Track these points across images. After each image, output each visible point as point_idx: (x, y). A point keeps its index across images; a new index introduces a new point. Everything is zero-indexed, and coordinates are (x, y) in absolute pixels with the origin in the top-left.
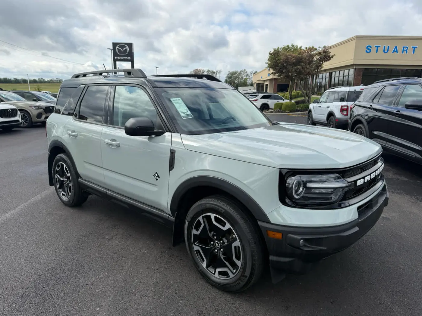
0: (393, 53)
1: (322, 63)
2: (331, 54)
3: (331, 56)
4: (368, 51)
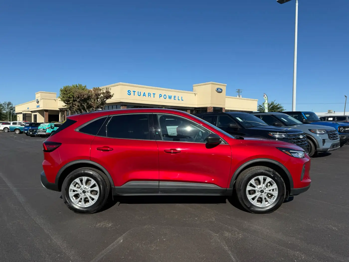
0: (143, 96)
1: (106, 100)
2: (111, 94)
3: (111, 95)
4: (129, 94)
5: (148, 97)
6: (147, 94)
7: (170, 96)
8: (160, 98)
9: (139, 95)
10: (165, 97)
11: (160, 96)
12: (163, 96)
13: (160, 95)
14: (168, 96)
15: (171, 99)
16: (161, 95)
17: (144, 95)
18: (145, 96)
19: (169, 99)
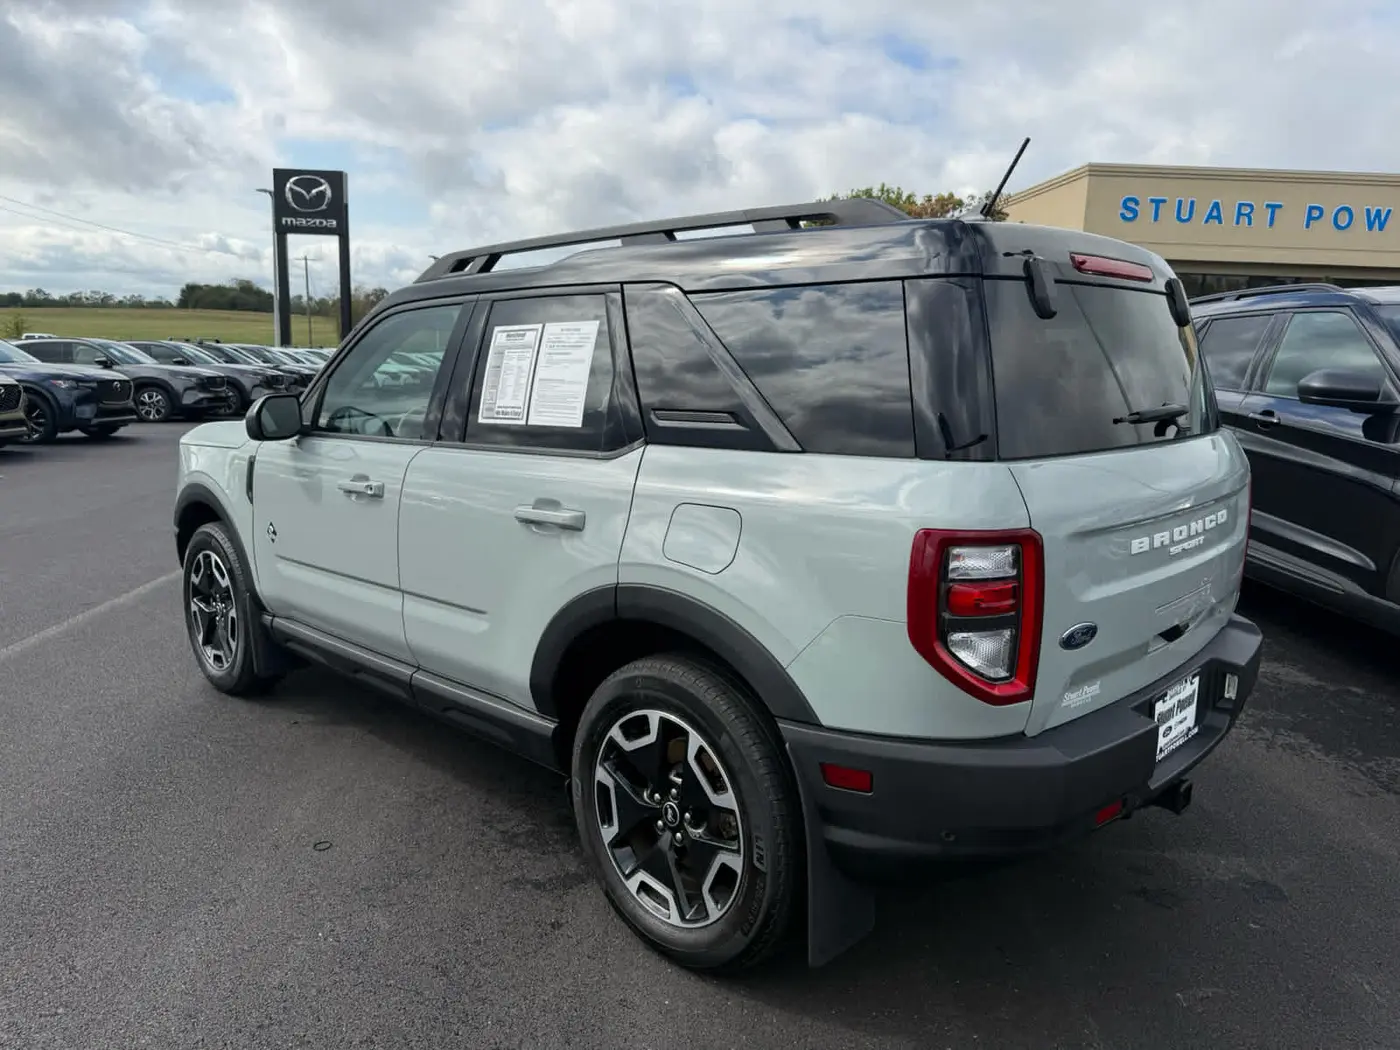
4: (1129, 215)
5: (1238, 223)
6: (1229, 213)
7: (1379, 211)
8: (1308, 226)
9: (1185, 216)
10: (1343, 220)
11: (1314, 214)
12: (1329, 215)
13: (1311, 208)
14: (1368, 211)
15: (1381, 229)
16: (1320, 210)
17: (1215, 214)
18: (1217, 222)
19: (1371, 227)
